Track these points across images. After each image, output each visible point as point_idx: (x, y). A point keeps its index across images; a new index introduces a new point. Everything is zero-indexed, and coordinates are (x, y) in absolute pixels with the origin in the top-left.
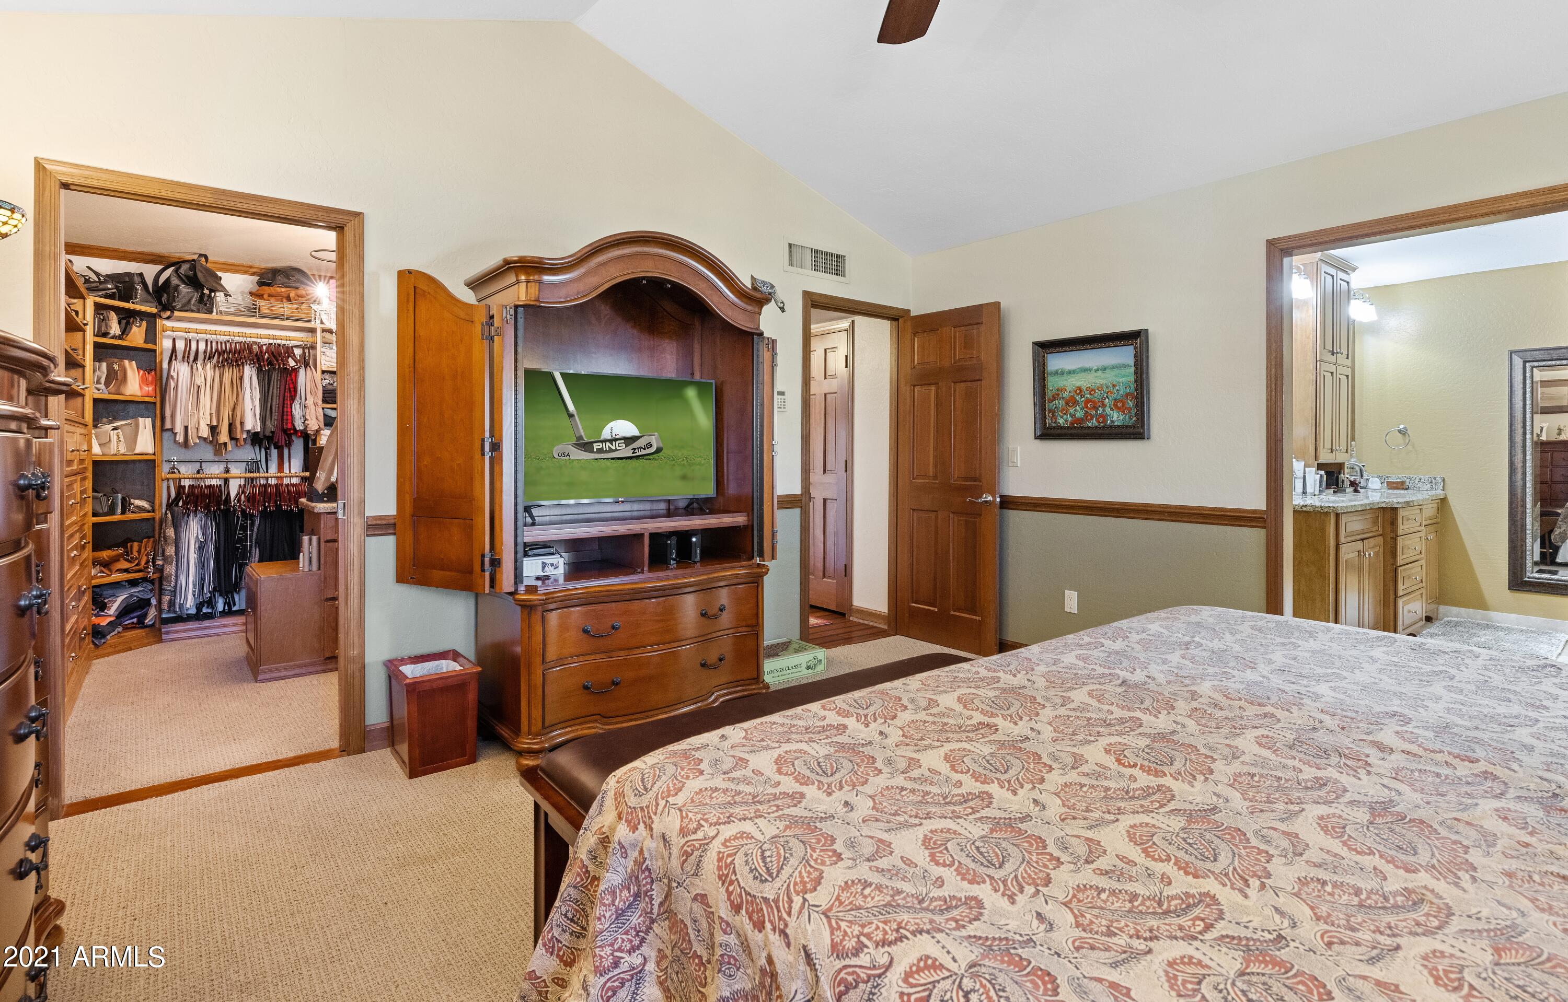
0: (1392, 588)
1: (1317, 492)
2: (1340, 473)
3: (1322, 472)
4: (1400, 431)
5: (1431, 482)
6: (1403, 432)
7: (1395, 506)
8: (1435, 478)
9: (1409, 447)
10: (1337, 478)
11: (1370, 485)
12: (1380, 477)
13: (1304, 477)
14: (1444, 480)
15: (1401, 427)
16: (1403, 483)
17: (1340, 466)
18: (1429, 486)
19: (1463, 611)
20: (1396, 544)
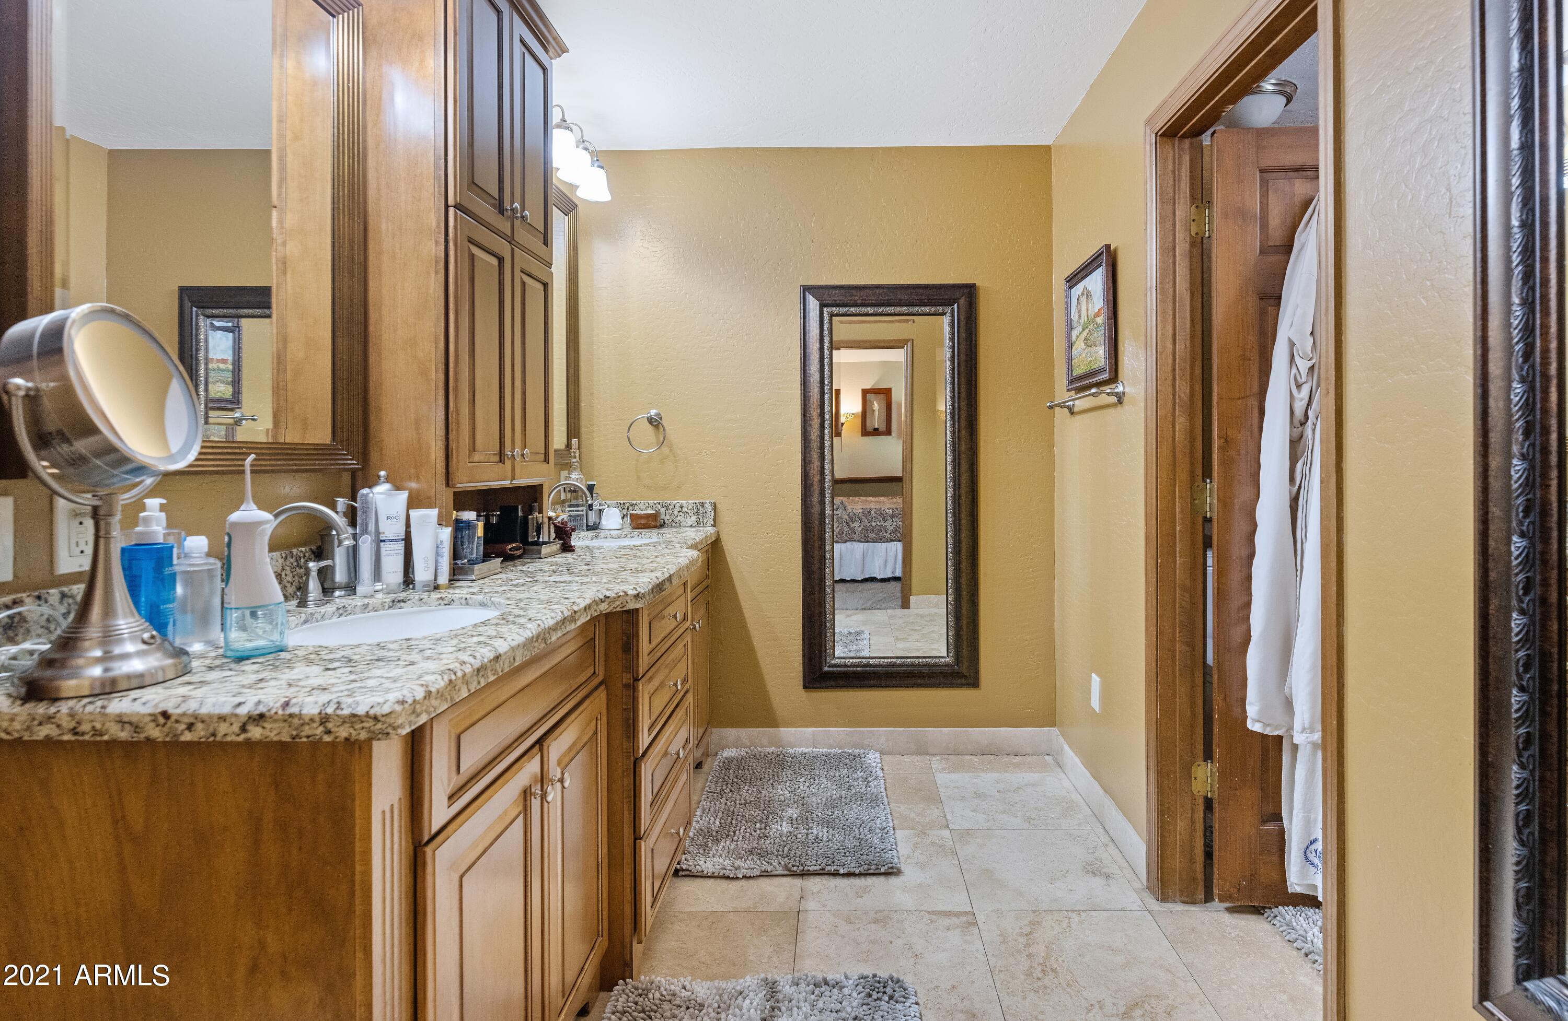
0: (627, 818)
1: (443, 579)
2: (530, 510)
3: (470, 516)
4: (650, 420)
5: (697, 512)
6: (655, 422)
7: (632, 606)
8: (702, 505)
9: (665, 449)
10: (525, 520)
11: (604, 522)
12: (621, 506)
13: (407, 540)
14: (715, 508)
15: (653, 412)
16: (655, 516)
17: (533, 494)
18: (694, 518)
19: (743, 733)
20: (634, 700)
